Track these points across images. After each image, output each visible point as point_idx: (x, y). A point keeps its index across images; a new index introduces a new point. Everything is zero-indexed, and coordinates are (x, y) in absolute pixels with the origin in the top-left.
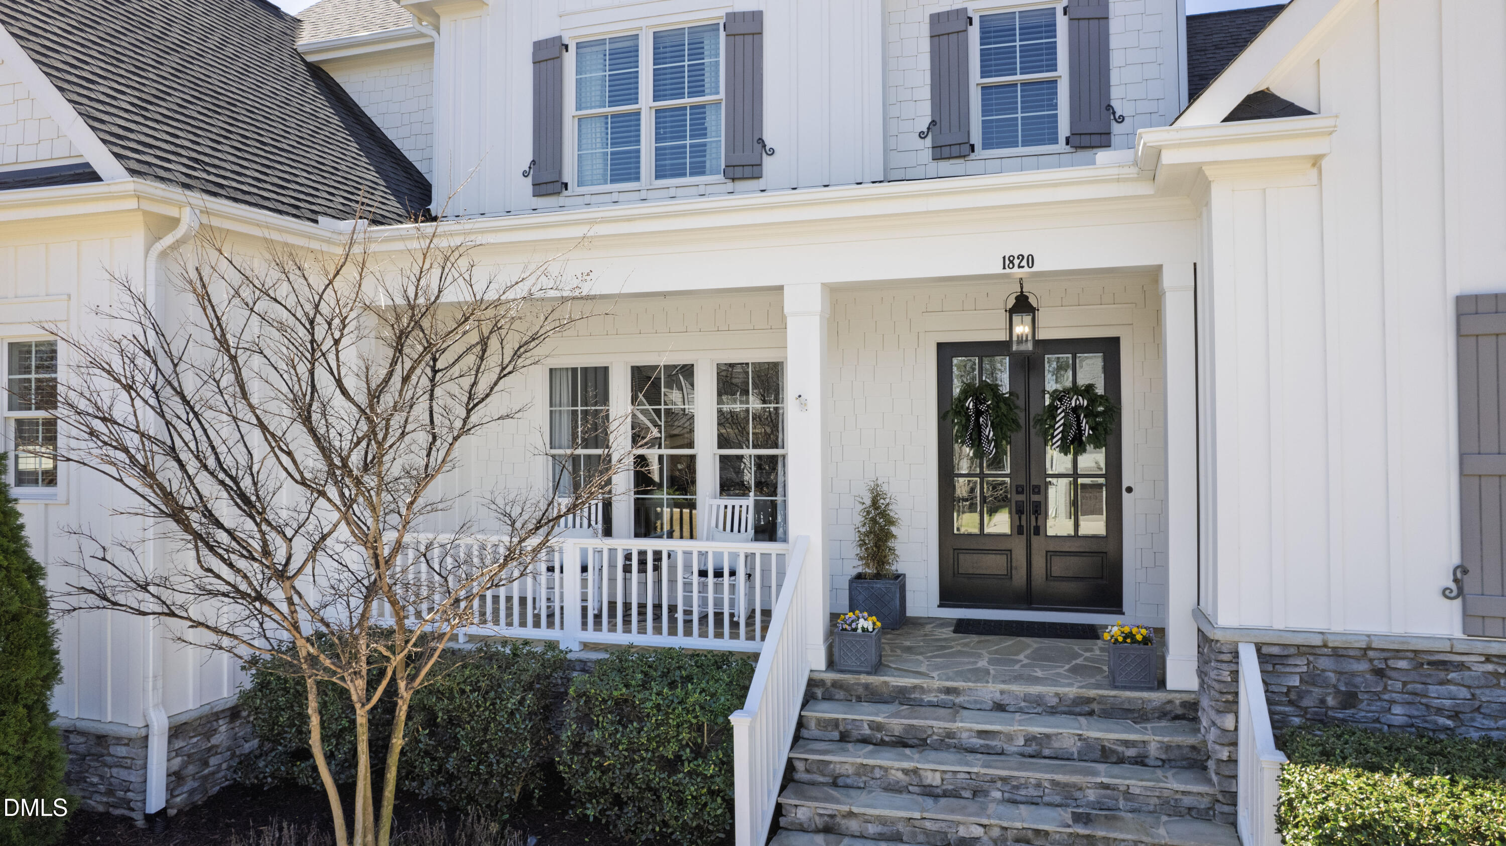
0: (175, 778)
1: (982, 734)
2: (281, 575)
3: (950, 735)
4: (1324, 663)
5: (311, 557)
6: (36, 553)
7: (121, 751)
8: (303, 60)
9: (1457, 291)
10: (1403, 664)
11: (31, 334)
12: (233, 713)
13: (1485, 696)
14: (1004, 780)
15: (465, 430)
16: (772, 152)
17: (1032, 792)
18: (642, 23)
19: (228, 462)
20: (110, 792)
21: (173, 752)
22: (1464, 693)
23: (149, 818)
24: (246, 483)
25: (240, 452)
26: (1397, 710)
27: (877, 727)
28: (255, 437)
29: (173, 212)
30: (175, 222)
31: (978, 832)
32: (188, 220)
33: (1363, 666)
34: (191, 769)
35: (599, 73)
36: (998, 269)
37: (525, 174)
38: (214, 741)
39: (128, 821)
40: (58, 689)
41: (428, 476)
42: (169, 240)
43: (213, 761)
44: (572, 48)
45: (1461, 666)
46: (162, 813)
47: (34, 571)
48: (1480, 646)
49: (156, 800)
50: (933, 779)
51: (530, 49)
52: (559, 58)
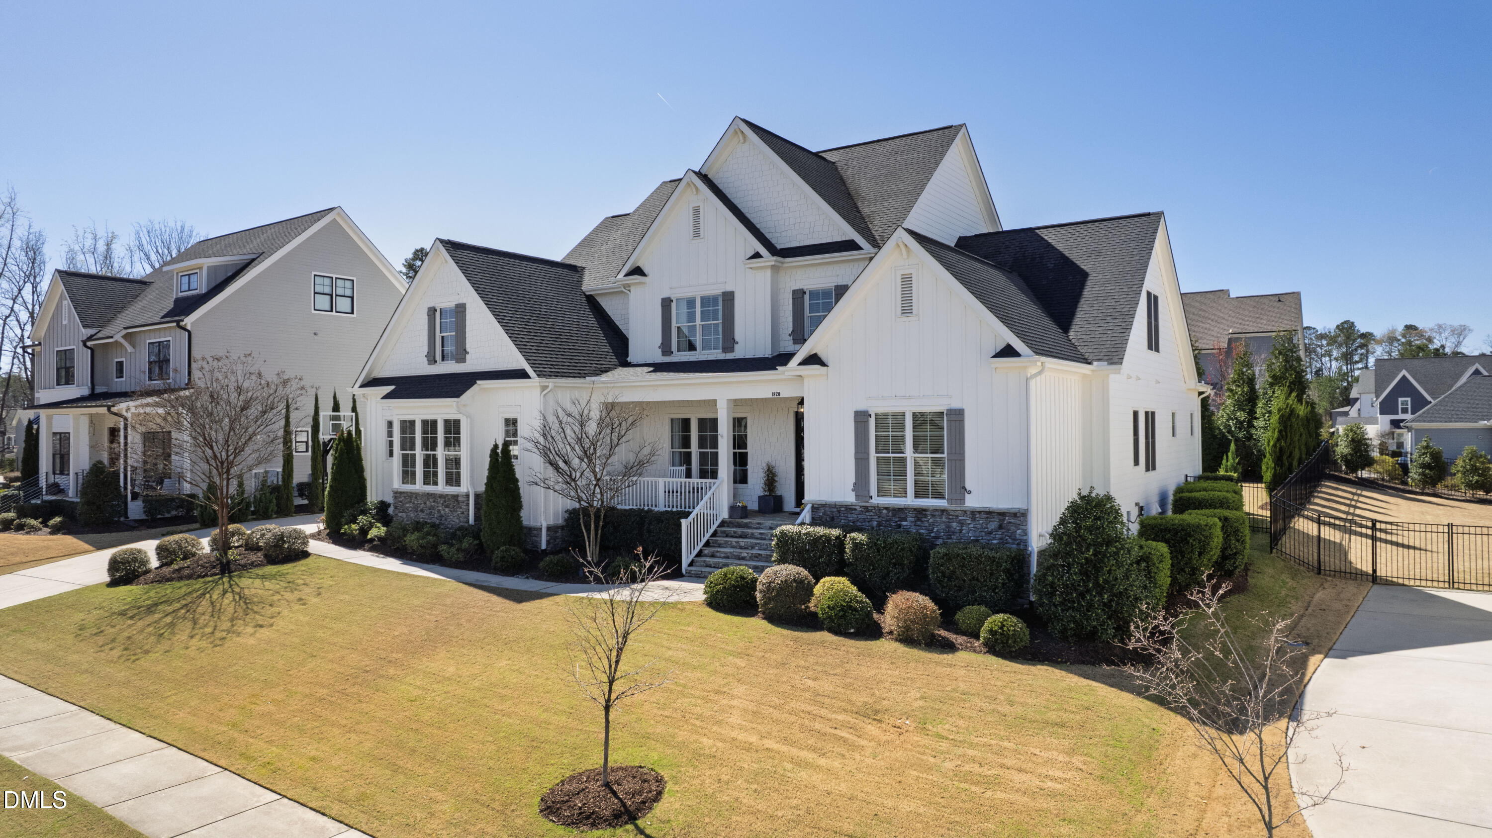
0: (548, 542)
1: (761, 534)
2: (574, 480)
3: (753, 534)
4: (827, 509)
5: (581, 476)
6: (517, 476)
7: (535, 532)
8: (585, 295)
9: (855, 410)
10: (843, 509)
11: (511, 416)
12: (562, 528)
13: (860, 516)
14: (759, 544)
15: (618, 444)
16: (737, 343)
17: (765, 547)
18: (697, 293)
19: (562, 453)
20: (532, 544)
21: (548, 535)
22: (855, 516)
23: (542, 550)
24: (566, 458)
25: (564, 450)
26: (842, 521)
27: (735, 532)
28: (568, 447)
29: (547, 384)
30: (547, 387)
31: (746, 555)
32: (551, 386)
33: (835, 510)
34: (552, 541)
35: (684, 310)
36: (770, 396)
37: (659, 347)
38: (558, 535)
39: (537, 551)
40: (522, 511)
41: (610, 456)
42: (546, 392)
43: (557, 540)
44: (674, 301)
45: (855, 509)
46: (545, 550)
47: (517, 480)
48: (861, 504)
49: (544, 547)
50: (742, 544)
51: (660, 301)
52: (670, 304)
